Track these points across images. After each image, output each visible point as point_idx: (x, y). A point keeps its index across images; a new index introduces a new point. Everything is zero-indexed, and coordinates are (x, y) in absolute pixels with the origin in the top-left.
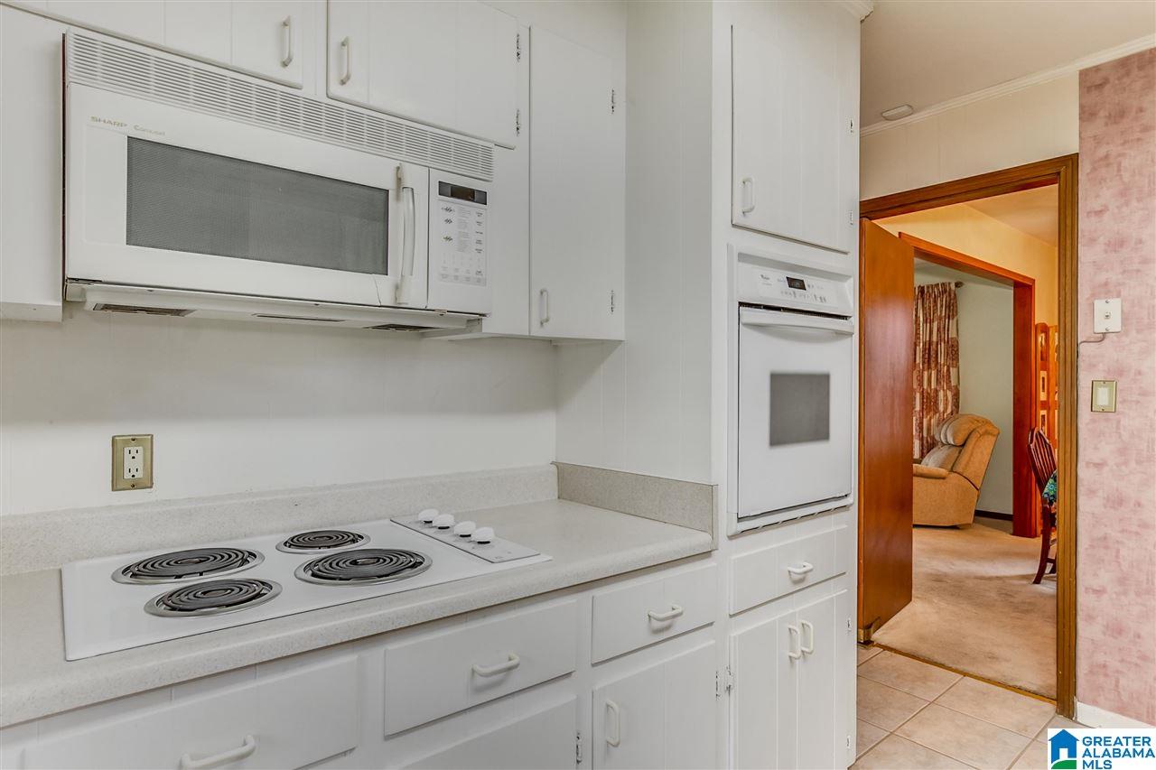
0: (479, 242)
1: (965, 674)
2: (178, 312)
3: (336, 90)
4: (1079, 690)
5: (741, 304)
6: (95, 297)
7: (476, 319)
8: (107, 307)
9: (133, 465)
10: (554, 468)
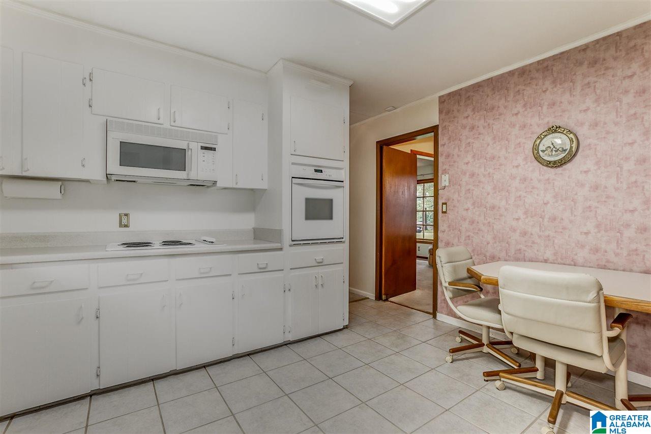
0: (213, 161)
1: (412, 309)
2: (134, 181)
3: (173, 124)
4: (438, 309)
5: (293, 177)
6: (114, 178)
7: (215, 183)
8: (117, 180)
9: (124, 221)
10: (253, 230)
